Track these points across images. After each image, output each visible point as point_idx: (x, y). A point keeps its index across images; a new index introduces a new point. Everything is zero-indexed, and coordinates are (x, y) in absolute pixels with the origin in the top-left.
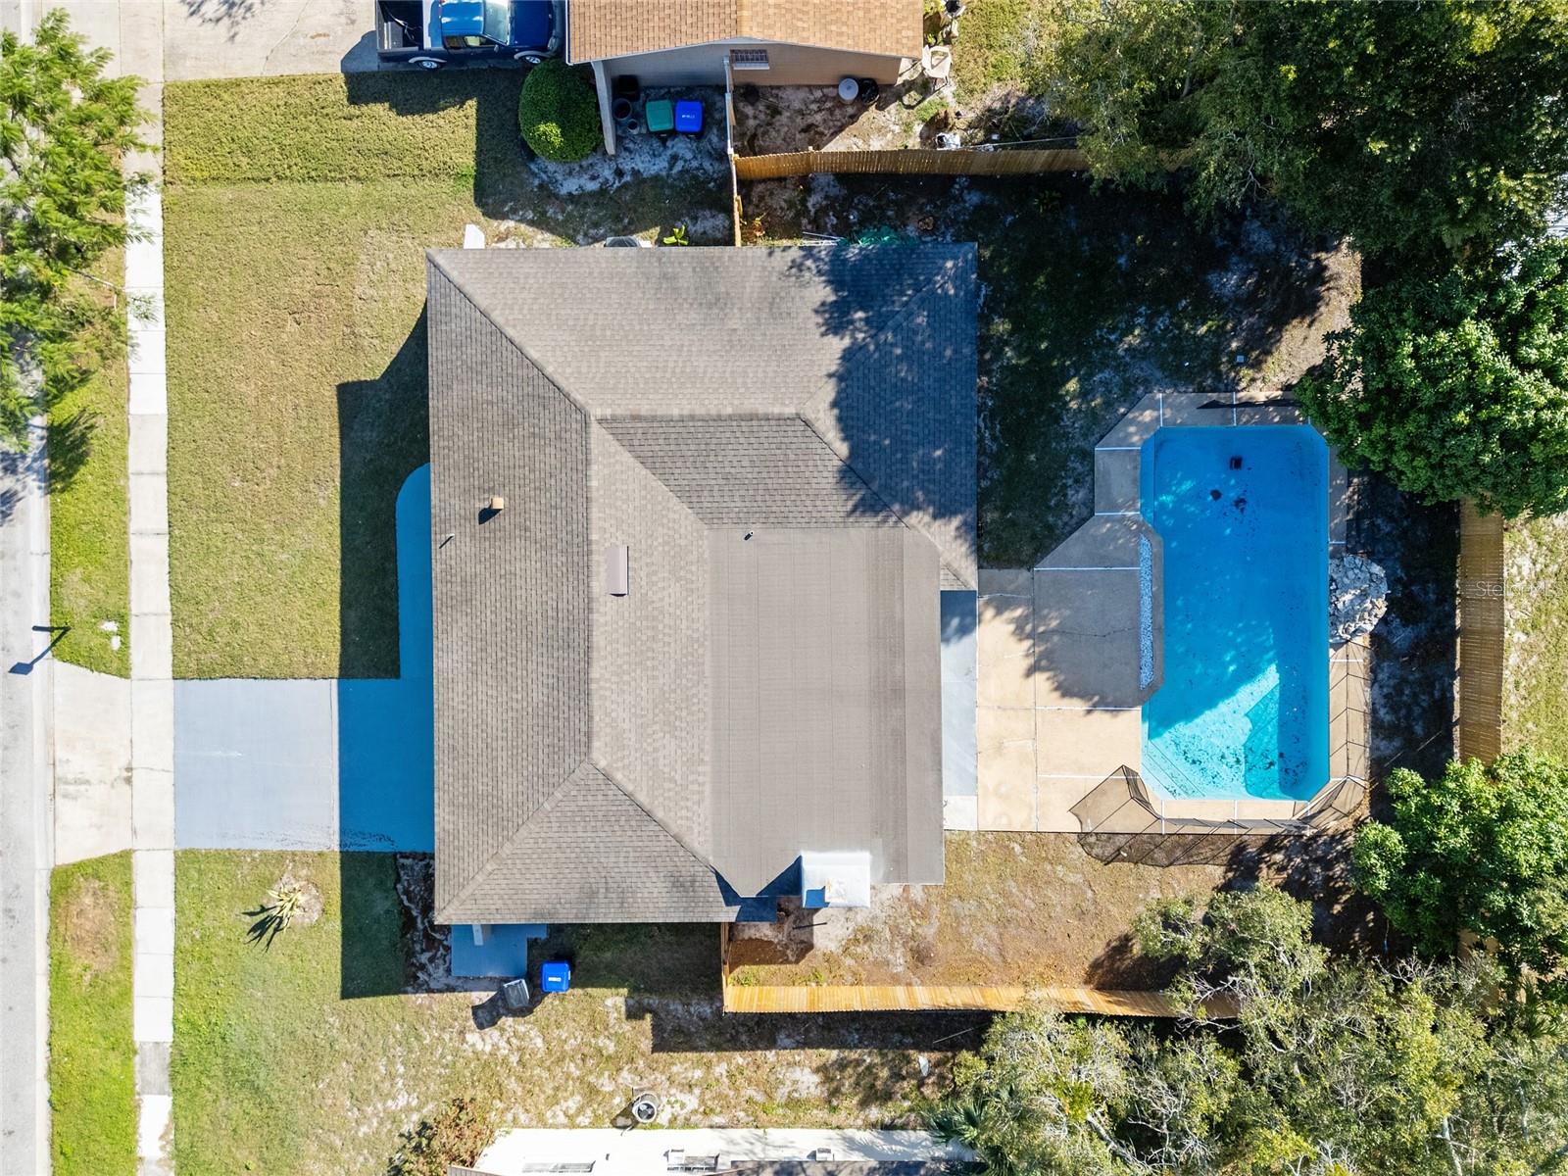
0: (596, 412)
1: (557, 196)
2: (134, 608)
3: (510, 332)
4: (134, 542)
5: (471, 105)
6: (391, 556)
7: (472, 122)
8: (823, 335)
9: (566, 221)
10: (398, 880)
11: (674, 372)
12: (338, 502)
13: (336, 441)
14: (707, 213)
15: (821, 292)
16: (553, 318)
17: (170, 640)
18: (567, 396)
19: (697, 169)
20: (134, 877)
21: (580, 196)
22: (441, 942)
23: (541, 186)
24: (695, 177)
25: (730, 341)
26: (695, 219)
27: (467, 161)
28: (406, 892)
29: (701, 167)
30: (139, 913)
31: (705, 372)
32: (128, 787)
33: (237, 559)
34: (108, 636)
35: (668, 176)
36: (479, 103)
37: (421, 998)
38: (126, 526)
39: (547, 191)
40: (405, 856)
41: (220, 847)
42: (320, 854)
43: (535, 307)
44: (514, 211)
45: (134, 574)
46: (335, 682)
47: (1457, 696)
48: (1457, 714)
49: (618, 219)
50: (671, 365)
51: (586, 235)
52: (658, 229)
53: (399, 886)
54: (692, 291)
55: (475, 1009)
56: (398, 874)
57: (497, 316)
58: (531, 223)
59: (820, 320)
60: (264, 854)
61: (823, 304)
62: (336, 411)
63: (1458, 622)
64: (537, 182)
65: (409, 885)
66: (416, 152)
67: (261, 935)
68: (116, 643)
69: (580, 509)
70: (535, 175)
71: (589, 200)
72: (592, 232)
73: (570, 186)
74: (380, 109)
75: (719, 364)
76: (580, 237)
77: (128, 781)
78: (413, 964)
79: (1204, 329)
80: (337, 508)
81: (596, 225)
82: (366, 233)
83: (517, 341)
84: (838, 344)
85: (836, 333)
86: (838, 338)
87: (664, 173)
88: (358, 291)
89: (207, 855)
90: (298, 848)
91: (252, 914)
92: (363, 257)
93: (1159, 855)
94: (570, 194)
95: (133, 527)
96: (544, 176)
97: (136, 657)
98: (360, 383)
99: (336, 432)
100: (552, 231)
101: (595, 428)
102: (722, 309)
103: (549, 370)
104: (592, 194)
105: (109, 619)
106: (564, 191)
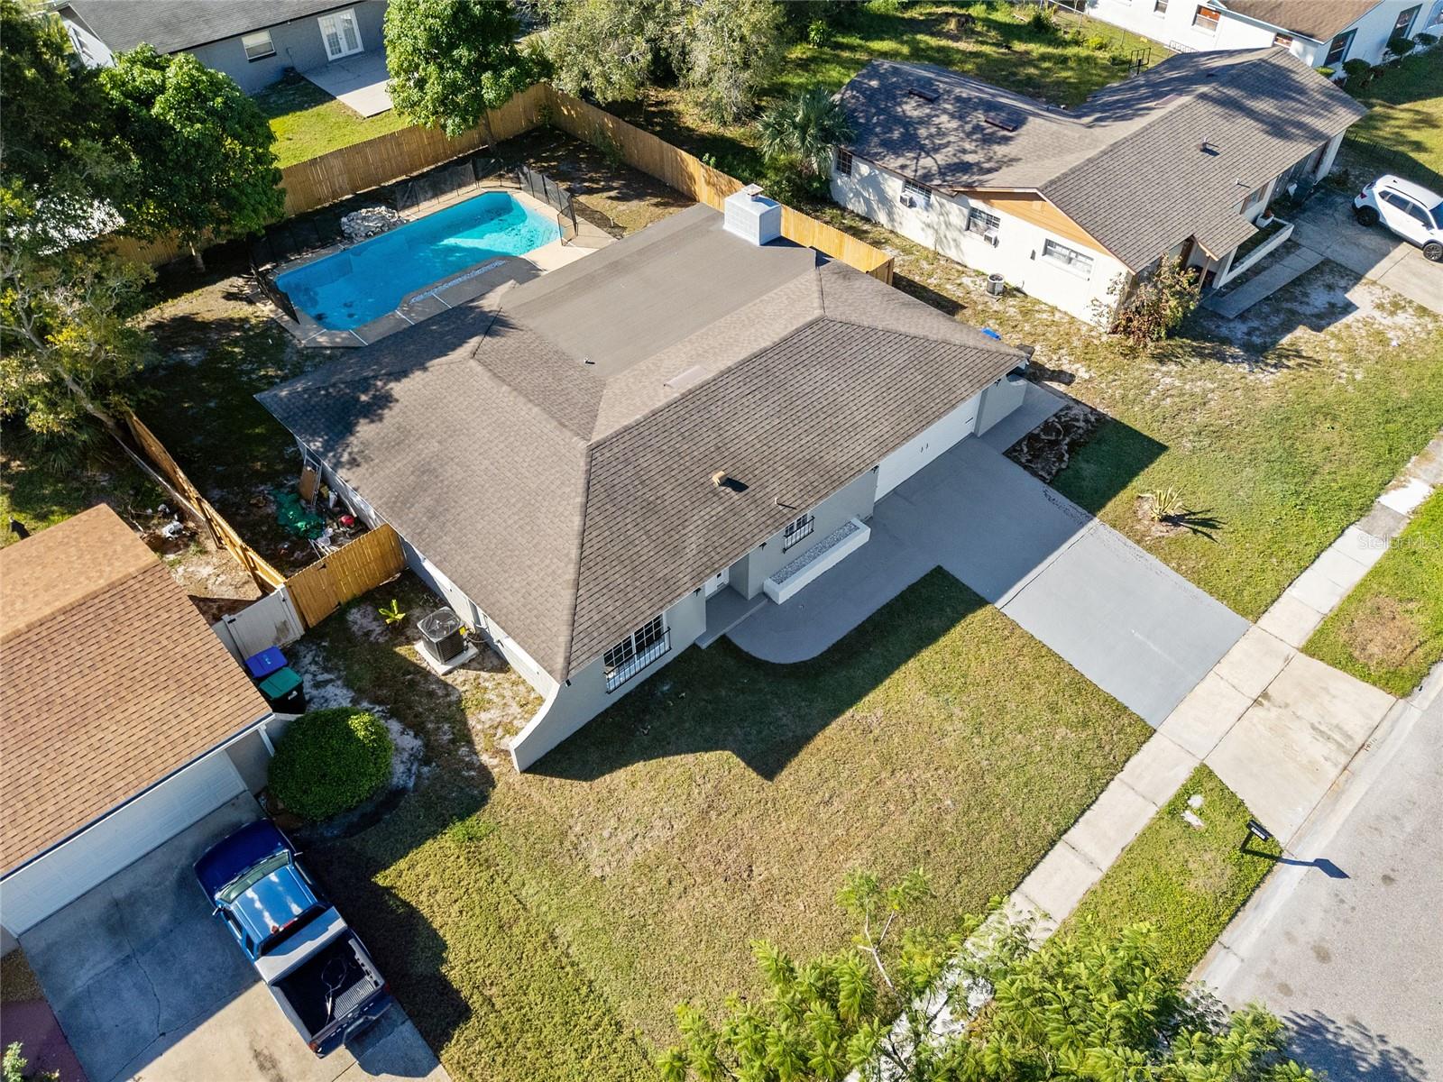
0: (582, 445)
1: (426, 745)
2: (1152, 811)
3: (574, 553)
4: (1106, 862)
5: (381, 880)
6: (860, 630)
7: (402, 864)
8: (397, 401)
9: (447, 719)
10: (1060, 470)
11: (506, 439)
12: (866, 699)
13: (819, 740)
14: (355, 628)
15: (365, 430)
16: (535, 541)
17: (1134, 760)
18: (589, 472)
19: (316, 663)
20: (1311, 633)
21: (411, 727)
22: (1060, 422)
23: (427, 762)
24: (326, 659)
25: (451, 436)
26: (368, 634)
27: (449, 841)
28: (1061, 459)
29: (314, 662)
30: (1326, 610)
31: (489, 425)
32: (1270, 691)
33: (1005, 749)
34: (1200, 813)
35: (338, 678)
36: (376, 872)
37: (1101, 409)
38: (1104, 881)
39: (429, 754)
40: (1043, 479)
41: (1207, 595)
42: (1114, 526)
43: (536, 560)
44: (470, 766)
45: (1129, 838)
46: (998, 605)
47: (394, 181)
48: (404, 177)
49: (412, 684)
50: (502, 446)
51: (448, 695)
52: (397, 649)
53: (1064, 466)
54: (430, 491)
55: (1068, 384)
56: (1058, 472)
57: (570, 573)
58: (470, 742)
59: (386, 411)
60: (1166, 561)
61: (372, 421)
62: (795, 763)
63: (350, 196)
64: (425, 769)
65: (1054, 462)
66: (476, 897)
67: (1211, 519)
68: (1196, 801)
69: (666, 415)
70: (419, 776)
71: (410, 717)
72: (440, 693)
73: (410, 742)
74: (455, 973)
75: (474, 424)
76: (453, 698)
77: (1265, 695)
78: (1093, 426)
79: (236, 350)
80: (871, 697)
81: (431, 694)
82: (603, 878)
83: (577, 542)
84: (396, 388)
85: (391, 396)
86: (393, 392)
87: (339, 683)
88: (666, 834)
89: (1223, 597)
90: (1130, 542)
91: (1209, 537)
92: (629, 859)
93: (597, 216)
94: (416, 736)
95: (1097, 876)
96: (414, 768)
97: (1182, 774)
98: (749, 764)
99: (811, 747)
100: (465, 723)
101: (596, 437)
102: (429, 463)
103: (580, 500)
104: (401, 719)
105: (1189, 825)
106: (418, 743)
